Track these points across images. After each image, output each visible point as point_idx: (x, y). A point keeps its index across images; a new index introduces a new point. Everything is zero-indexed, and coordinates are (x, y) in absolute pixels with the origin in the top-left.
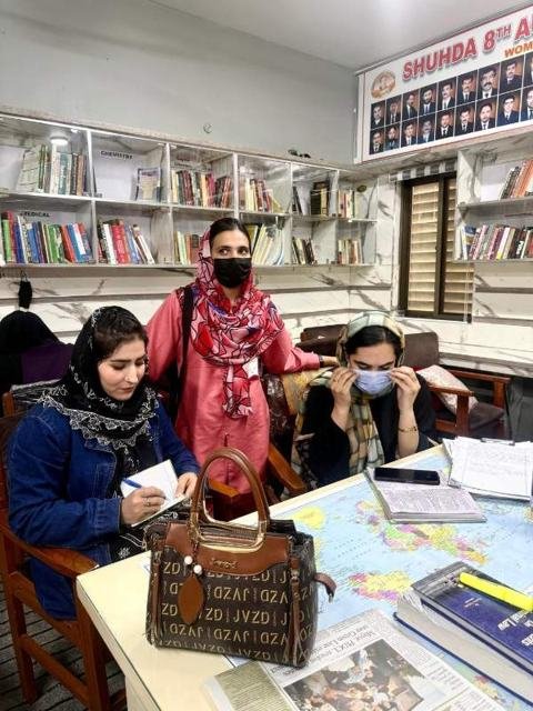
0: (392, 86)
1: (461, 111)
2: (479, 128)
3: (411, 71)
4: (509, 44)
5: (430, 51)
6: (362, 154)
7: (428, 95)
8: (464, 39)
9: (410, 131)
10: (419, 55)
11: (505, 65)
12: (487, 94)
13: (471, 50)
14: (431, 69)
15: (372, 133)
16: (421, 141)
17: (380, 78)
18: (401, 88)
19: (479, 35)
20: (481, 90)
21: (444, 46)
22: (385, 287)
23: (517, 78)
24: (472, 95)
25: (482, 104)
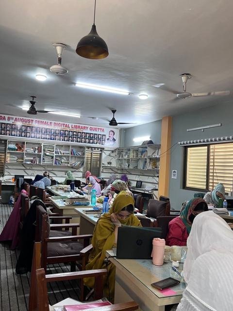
1: (2, 130)
2: (6, 135)
4: (13, 121)
8: (3, 116)
11: (12, 124)
12: (8, 129)
13: (4, 118)
19: (7, 117)
20: (7, 127)
23: (15, 128)
24: (5, 128)
25: (7, 130)
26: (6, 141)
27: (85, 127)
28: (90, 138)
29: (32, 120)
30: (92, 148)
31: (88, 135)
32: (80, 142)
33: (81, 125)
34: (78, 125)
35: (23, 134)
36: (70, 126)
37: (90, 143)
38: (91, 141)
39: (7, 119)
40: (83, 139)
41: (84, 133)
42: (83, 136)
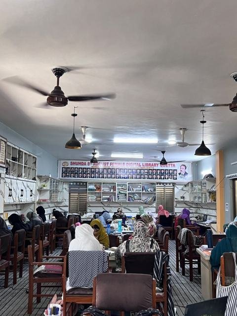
0: (68, 165)
1: (84, 174)
2: (87, 178)
3: (72, 164)
4: (92, 165)
5: (77, 161)
6: (59, 176)
7: (76, 169)
8: (84, 162)
9: (72, 174)
10: (74, 161)
11: (92, 168)
12: (89, 172)
13: (85, 164)
14: (77, 165)
15: (62, 173)
16: (75, 177)
17: (64, 163)
18: (70, 166)
19: (87, 162)
20: (87, 171)
21: (80, 161)
22: (66, 206)
23: (94, 171)
25: (88, 174)
26: (86, 183)
27: (155, 164)
28: (161, 174)
29: (108, 163)
30: (163, 183)
31: (158, 171)
32: (151, 179)
33: (151, 163)
34: (148, 163)
35: (101, 176)
36: (141, 165)
37: (161, 179)
38: (162, 177)
39: (87, 164)
40: (154, 176)
41: (155, 170)
42: (154, 173)
